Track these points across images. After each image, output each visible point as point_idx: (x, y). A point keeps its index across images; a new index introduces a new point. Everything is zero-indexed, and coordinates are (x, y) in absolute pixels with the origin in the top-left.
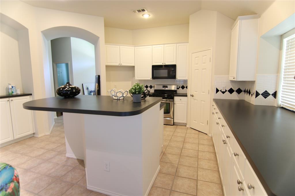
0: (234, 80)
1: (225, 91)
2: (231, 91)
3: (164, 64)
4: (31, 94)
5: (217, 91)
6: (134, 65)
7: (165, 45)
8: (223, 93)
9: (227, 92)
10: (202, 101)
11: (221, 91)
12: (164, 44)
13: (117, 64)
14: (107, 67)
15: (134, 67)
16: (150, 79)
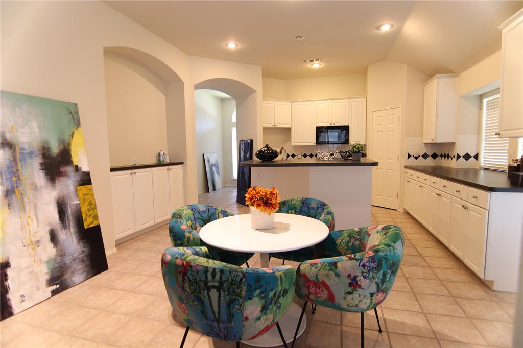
0: (432, 142)
1: (418, 156)
2: (425, 156)
3: (333, 125)
4: (182, 163)
5: (409, 156)
6: (290, 127)
7: (334, 101)
8: (416, 158)
9: (421, 157)
10: (388, 169)
11: (413, 156)
12: (332, 99)
13: (271, 125)
14: (264, 128)
15: (290, 129)
16: (313, 145)
